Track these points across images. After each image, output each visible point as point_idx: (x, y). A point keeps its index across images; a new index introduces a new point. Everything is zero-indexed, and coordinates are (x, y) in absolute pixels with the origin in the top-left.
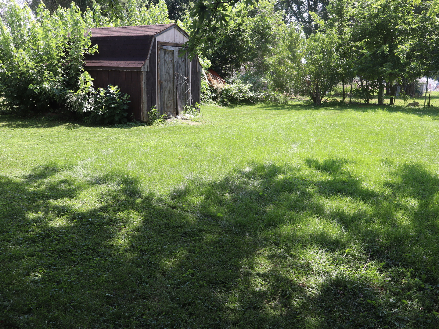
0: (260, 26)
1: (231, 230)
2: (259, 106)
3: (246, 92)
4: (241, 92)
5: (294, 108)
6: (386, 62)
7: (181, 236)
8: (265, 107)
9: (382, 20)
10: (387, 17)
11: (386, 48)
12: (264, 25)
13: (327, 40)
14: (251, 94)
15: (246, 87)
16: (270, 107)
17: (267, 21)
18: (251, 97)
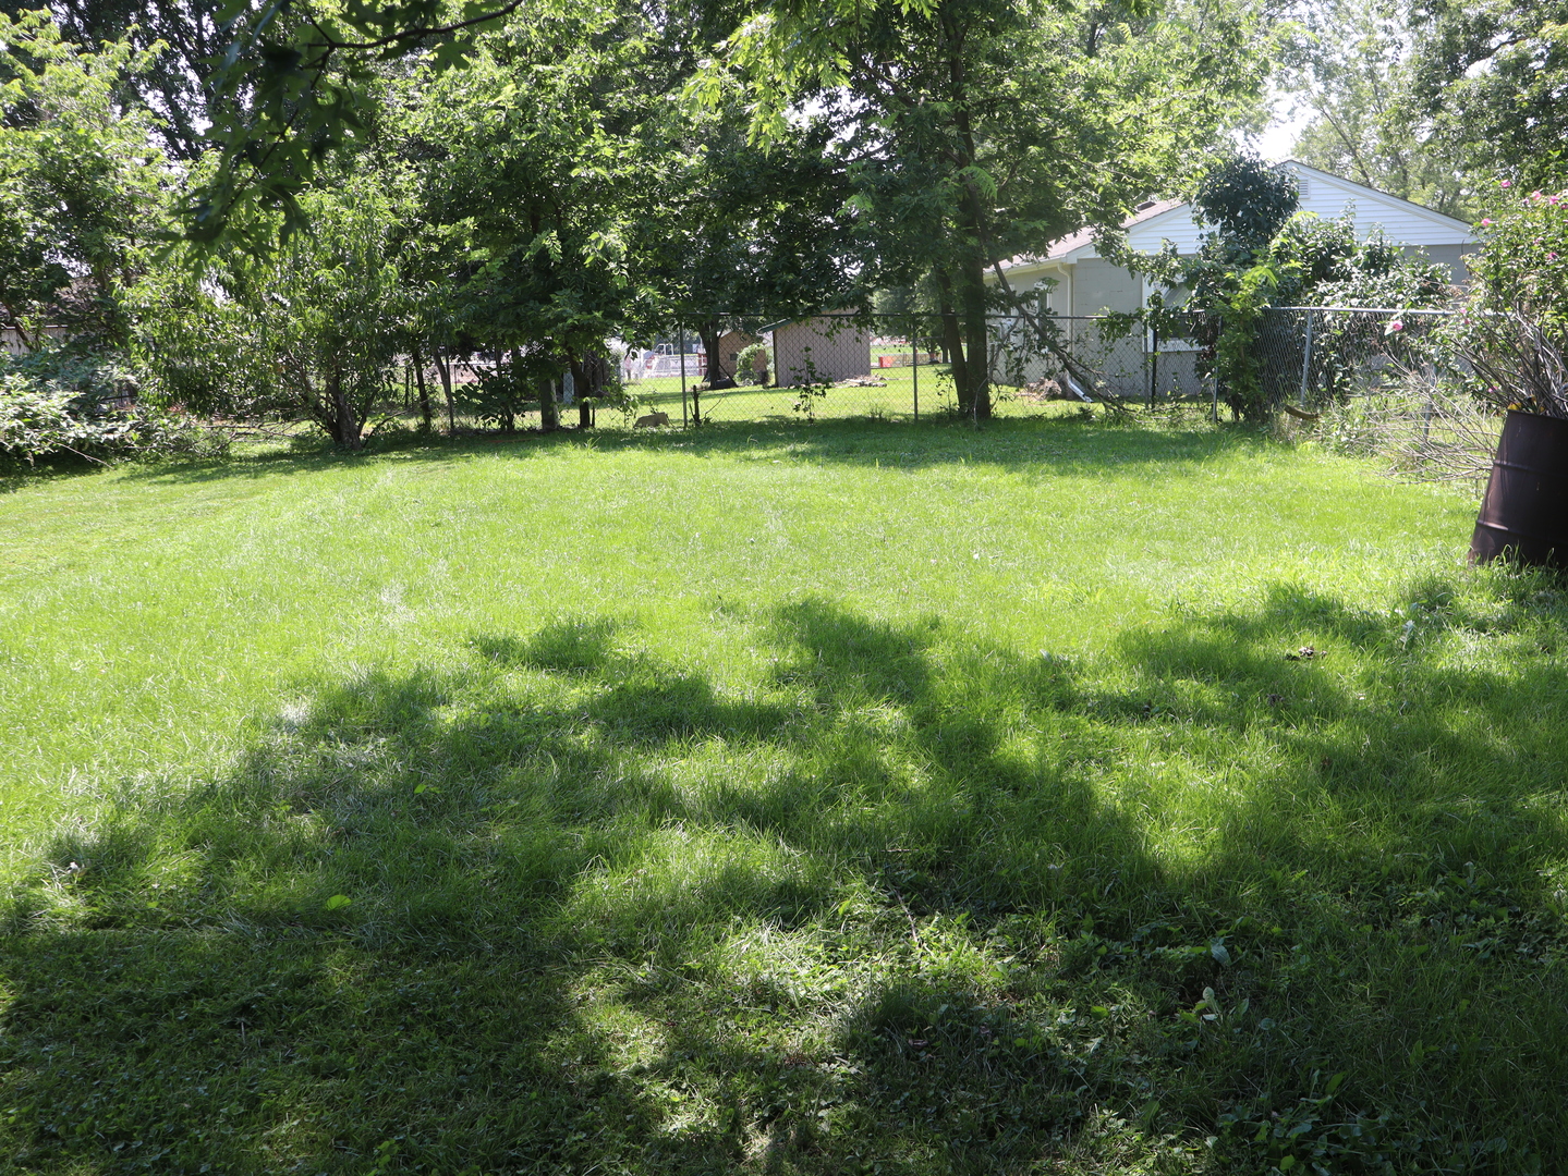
0: (67, 162)
1: (415, 949)
2: (122, 472)
3: (55, 423)
4: (33, 425)
5: (269, 467)
6: (557, 286)
7: (233, 1025)
8: (149, 475)
9: (522, 148)
10: (538, 138)
11: (551, 241)
12: (84, 159)
13: (348, 216)
14: (79, 430)
15: (55, 402)
16: (167, 471)
17: (95, 144)
18: (78, 439)
